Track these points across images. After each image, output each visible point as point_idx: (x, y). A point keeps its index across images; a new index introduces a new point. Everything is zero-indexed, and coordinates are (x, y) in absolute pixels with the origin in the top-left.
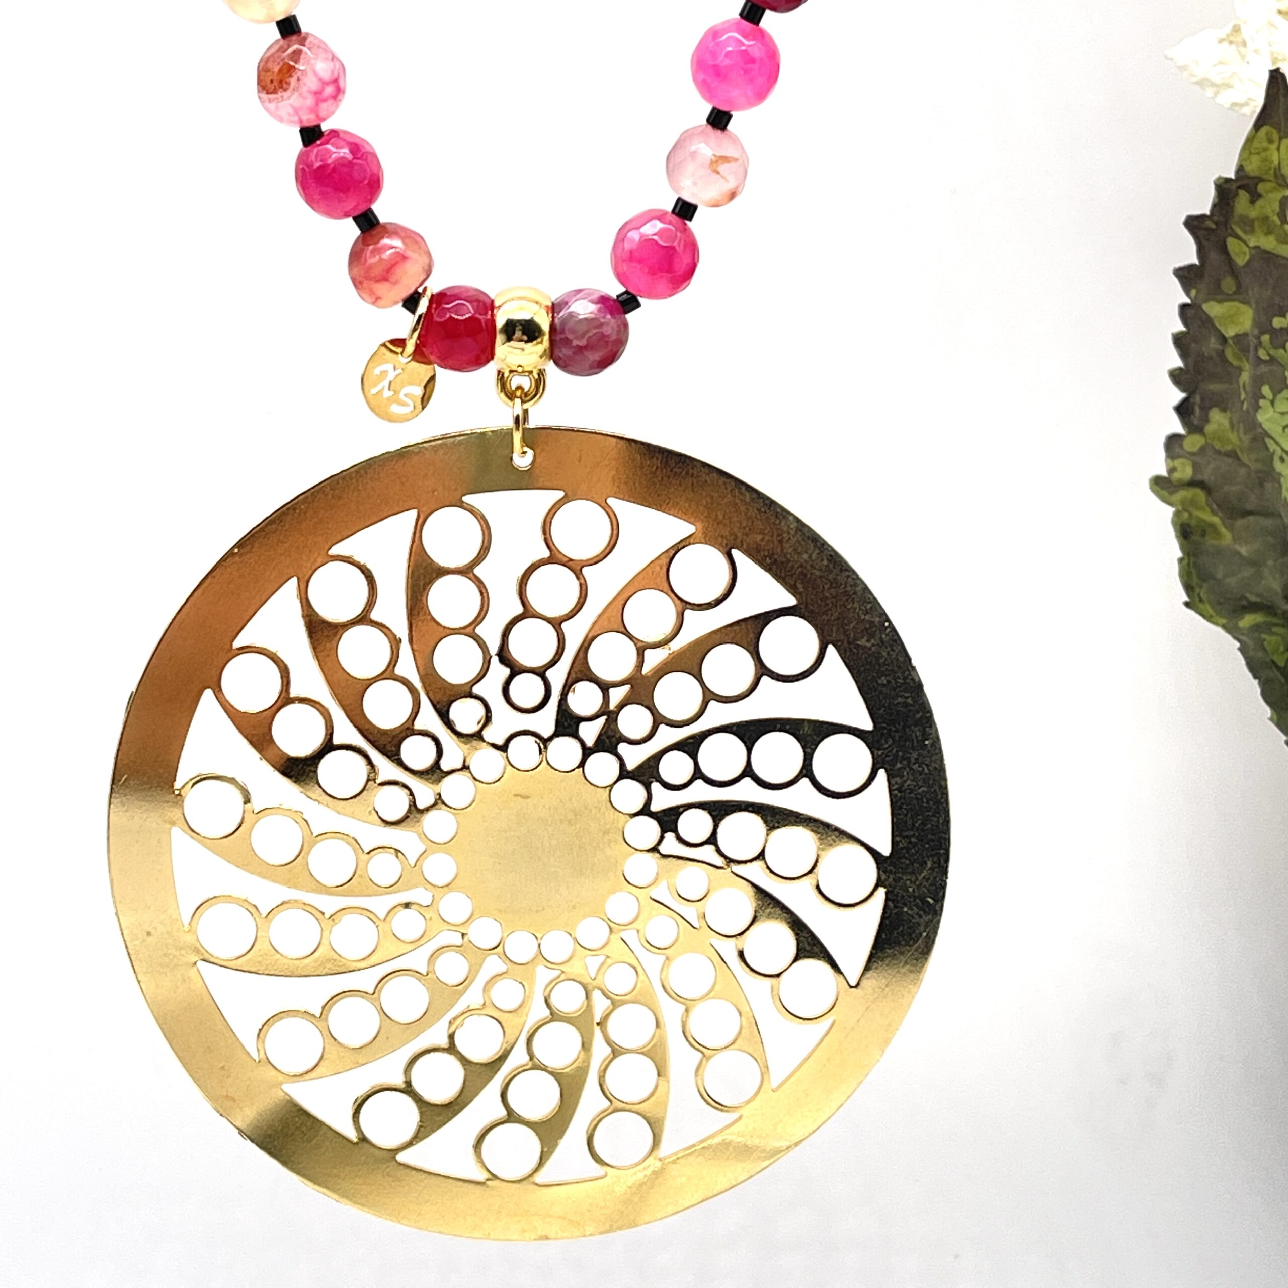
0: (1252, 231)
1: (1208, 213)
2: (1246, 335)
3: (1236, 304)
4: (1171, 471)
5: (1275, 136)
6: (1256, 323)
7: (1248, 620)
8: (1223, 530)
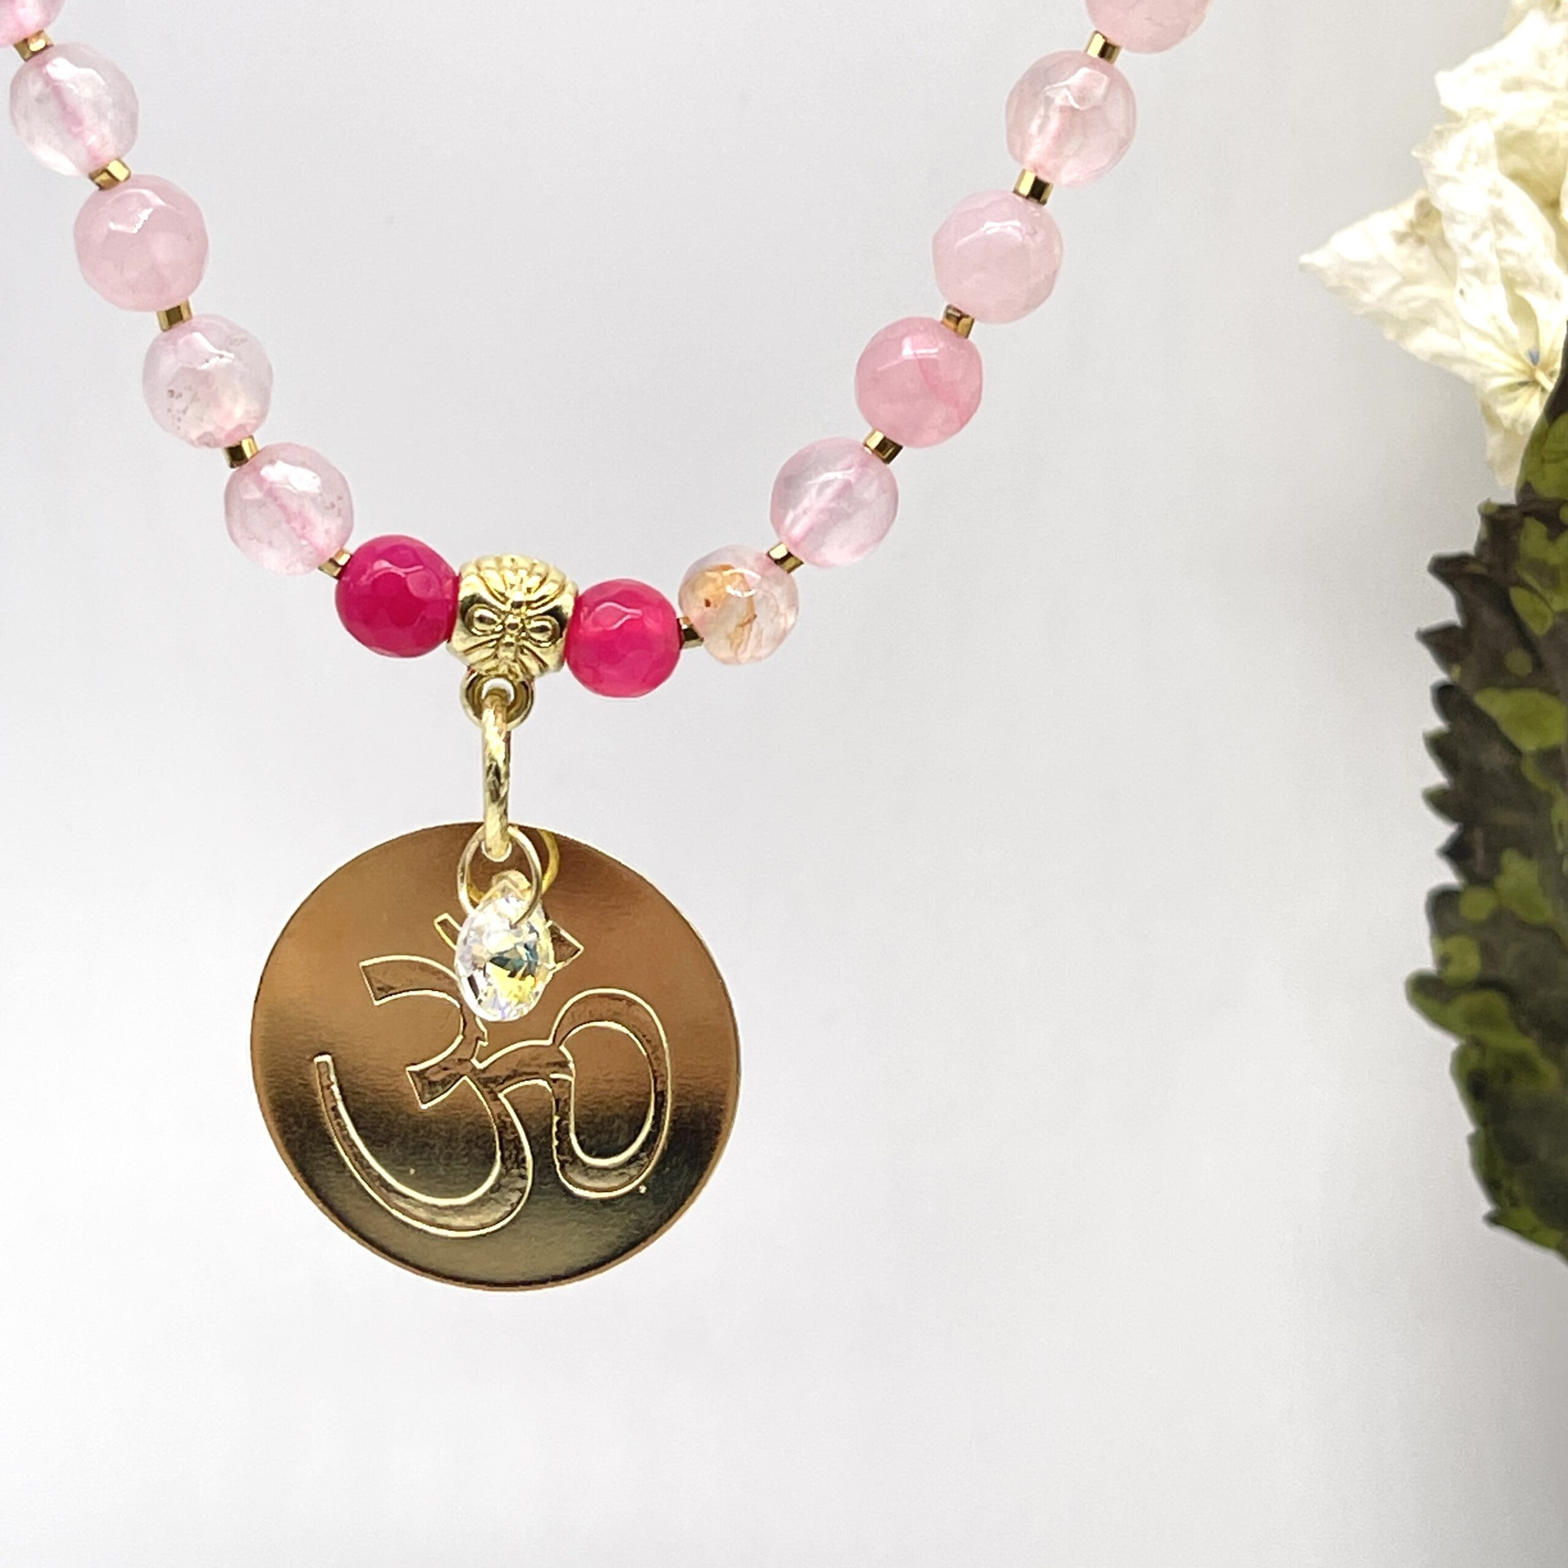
0: (1556, 584)
1: (1472, 550)
2: (1556, 751)
3: (1535, 695)
4: (1444, 960)
8: (1542, 1064)
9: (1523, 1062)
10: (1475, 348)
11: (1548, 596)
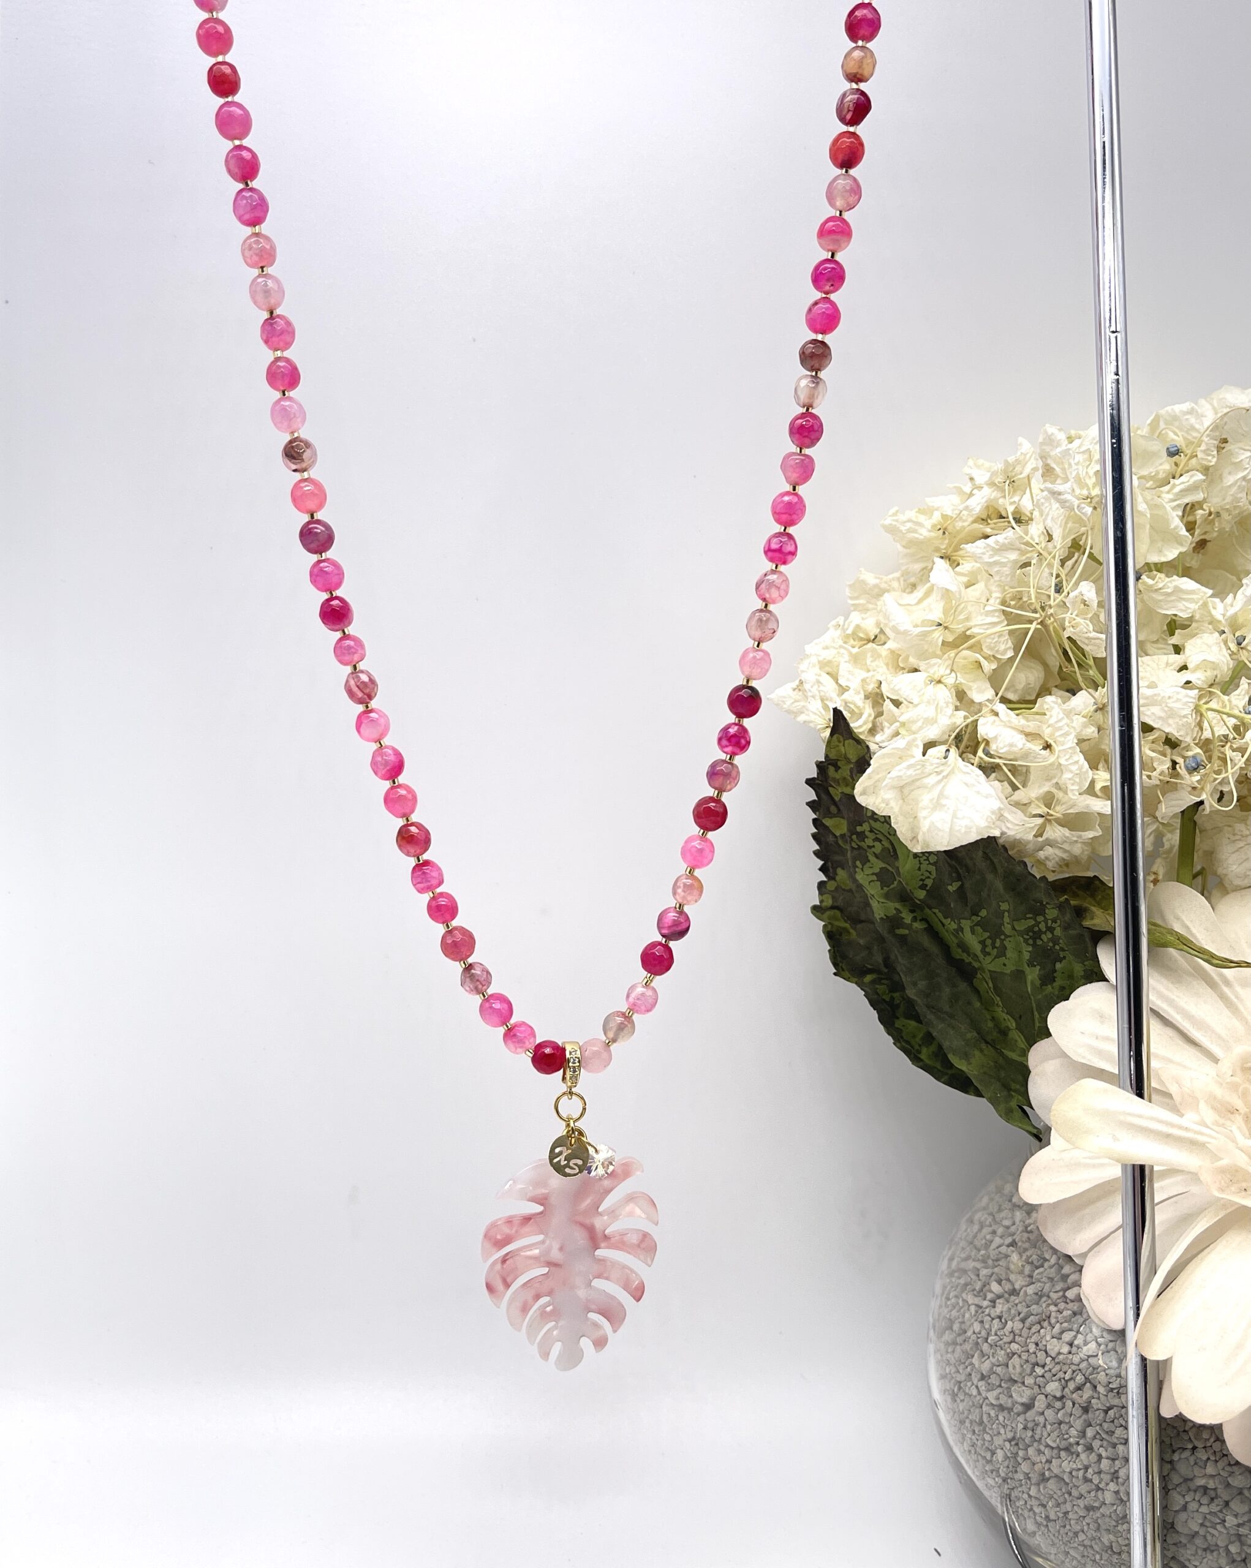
0: (839, 784)
1: (816, 776)
2: (844, 834)
3: (838, 818)
4: (821, 901)
5: (842, 739)
6: (849, 830)
7: (868, 978)
8: (852, 931)
9: (845, 929)
10: (812, 717)
11: (837, 787)
